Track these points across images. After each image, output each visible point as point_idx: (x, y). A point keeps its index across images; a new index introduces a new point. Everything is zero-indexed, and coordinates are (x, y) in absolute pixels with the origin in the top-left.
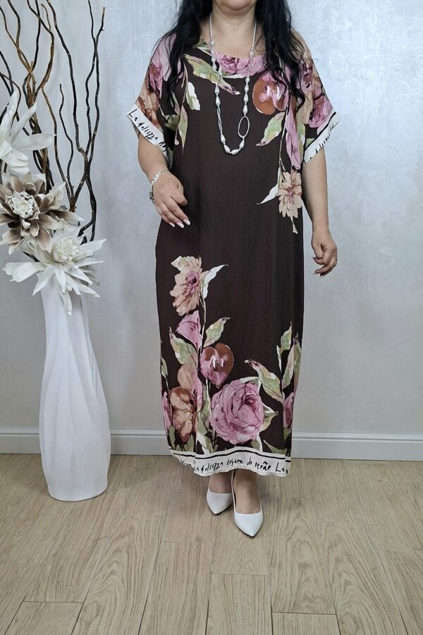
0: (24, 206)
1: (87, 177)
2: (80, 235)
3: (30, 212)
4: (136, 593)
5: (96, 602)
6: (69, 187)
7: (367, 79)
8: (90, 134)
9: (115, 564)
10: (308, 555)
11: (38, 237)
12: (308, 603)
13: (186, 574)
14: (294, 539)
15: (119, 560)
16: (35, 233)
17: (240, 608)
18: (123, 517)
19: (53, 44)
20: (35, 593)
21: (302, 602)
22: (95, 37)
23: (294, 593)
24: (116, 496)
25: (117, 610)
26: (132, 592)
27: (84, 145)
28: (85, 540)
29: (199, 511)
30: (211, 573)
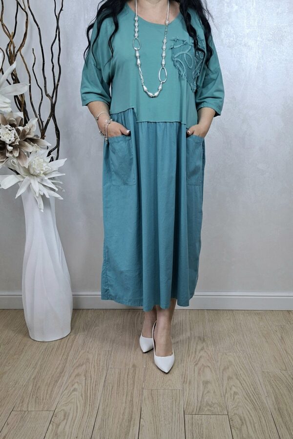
0: (8, 136)
1: (53, 114)
2: (48, 156)
3: (13, 139)
4: (91, 403)
5: (64, 410)
6: (40, 122)
7: (249, 46)
8: (55, 84)
9: (76, 384)
10: (209, 375)
11: (19, 157)
12: (209, 408)
13: (125, 390)
14: (200, 364)
15: (79, 381)
16: (16, 154)
17: (162, 412)
18: (82, 351)
19: (27, 19)
20: (20, 405)
21: (205, 407)
22: (57, 15)
23: (200, 400)
24: (77, 337)
25: (78, 415)
26: (88, 403)
27: (50, 92)
28: (56, 368)
29: (134, 346)
30: (143, 389)
